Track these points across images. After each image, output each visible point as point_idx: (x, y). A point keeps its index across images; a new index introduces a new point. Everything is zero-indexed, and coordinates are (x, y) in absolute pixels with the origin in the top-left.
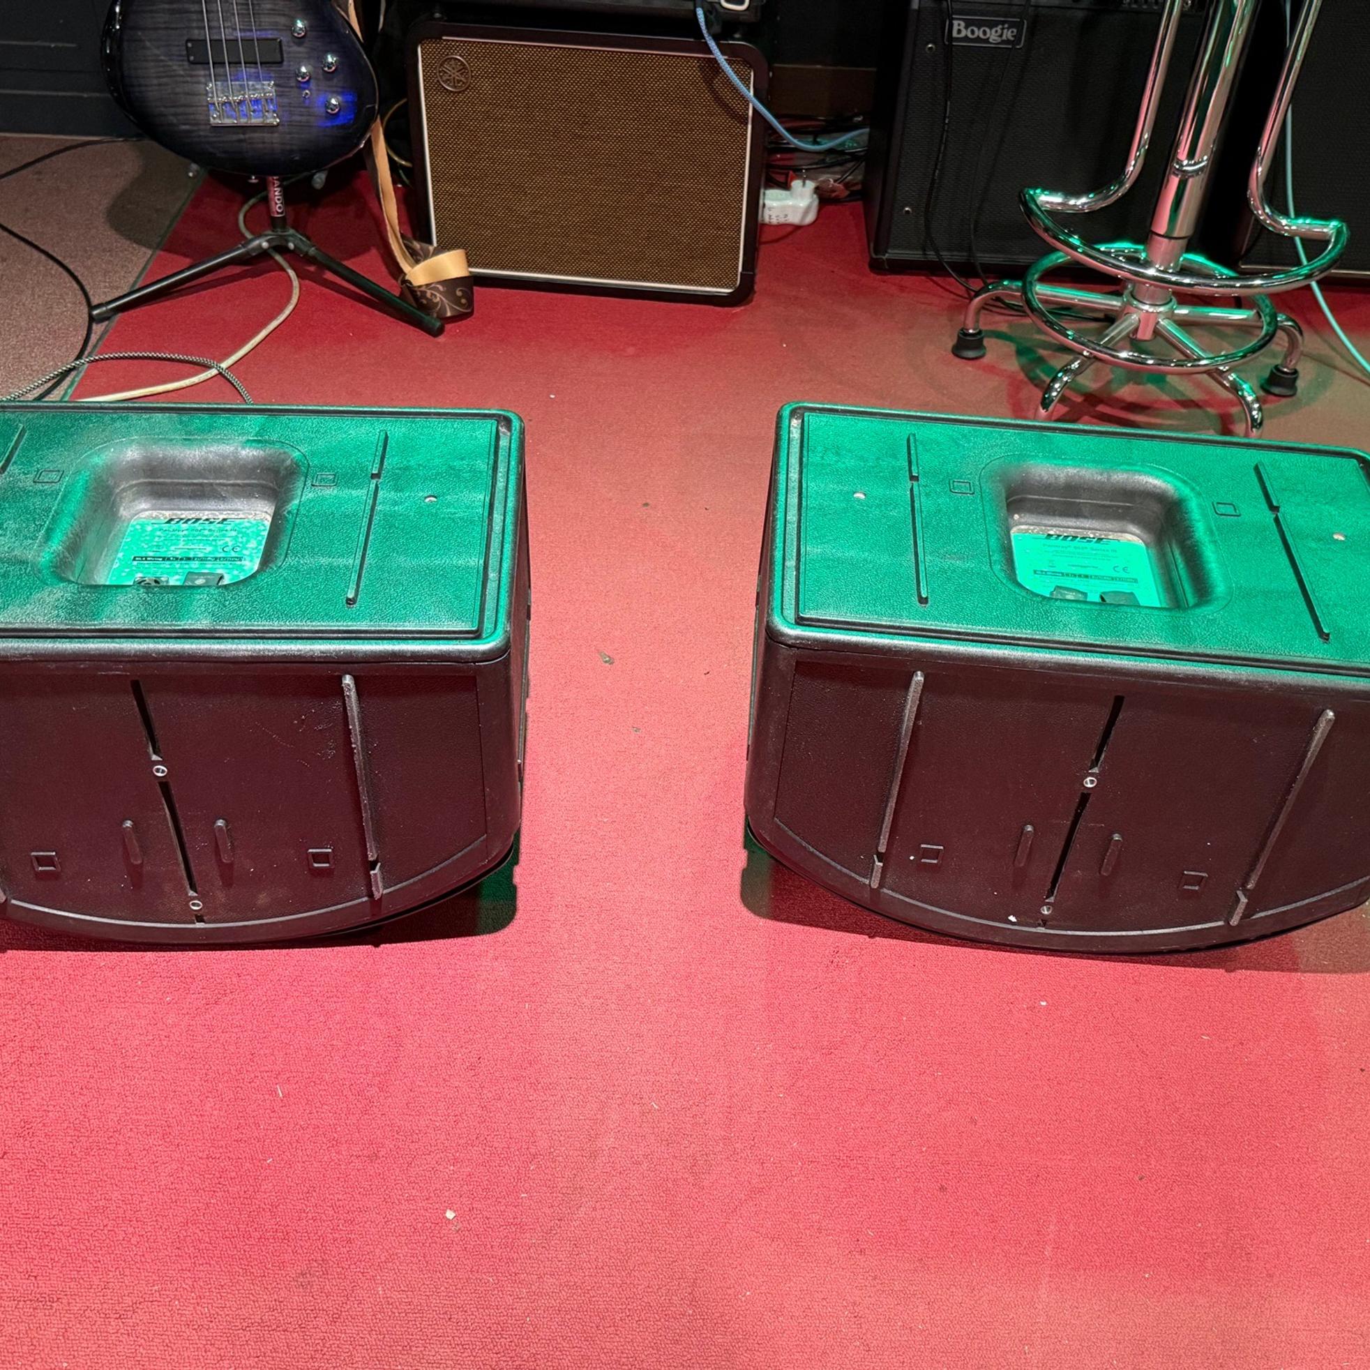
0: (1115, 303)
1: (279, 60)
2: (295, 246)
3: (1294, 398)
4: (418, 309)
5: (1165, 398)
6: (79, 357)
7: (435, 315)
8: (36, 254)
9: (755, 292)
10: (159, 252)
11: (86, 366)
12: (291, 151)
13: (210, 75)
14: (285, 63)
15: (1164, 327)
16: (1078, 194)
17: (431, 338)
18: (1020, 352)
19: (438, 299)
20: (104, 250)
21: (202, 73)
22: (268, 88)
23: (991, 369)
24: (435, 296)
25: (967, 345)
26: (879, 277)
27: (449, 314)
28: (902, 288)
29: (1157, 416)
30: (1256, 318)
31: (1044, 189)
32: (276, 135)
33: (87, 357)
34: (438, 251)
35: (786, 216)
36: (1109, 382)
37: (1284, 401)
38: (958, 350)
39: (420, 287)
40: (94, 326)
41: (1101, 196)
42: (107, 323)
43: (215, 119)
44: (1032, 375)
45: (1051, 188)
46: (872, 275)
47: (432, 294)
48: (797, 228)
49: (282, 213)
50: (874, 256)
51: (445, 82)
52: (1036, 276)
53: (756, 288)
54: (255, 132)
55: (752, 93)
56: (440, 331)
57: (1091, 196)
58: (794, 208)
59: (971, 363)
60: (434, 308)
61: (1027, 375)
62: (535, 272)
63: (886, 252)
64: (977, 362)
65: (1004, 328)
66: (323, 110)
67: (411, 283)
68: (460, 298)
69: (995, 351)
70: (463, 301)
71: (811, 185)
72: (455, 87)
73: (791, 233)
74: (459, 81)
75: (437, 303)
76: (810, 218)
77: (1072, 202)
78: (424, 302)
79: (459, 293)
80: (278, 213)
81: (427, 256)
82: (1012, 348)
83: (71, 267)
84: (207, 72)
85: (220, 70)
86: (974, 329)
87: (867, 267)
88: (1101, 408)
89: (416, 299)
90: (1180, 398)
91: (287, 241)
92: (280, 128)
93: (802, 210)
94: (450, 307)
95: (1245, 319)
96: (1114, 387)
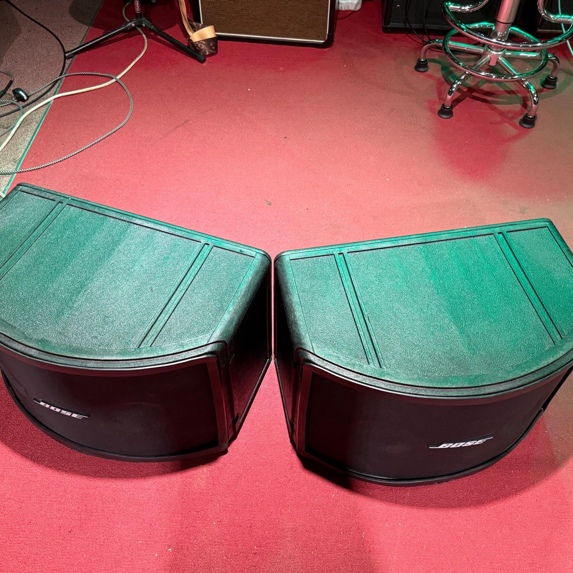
0: (481, 50)
2: (145, 25)
3: (555, 89)
4: (195, 52)
5: (501, 89)
6: (61, 75)
7: (202, 54)
8: (42, 28)
9: (334, 42)
10: (91, 27)
11: (64, 78)
15: (501, 61)
16: (465, 5)
17: (200, 64)
18: (443, 69)
19: (203, 47)
20: (69, 27)
23: (430, 76)
24: (202, 46)
25: (421, 66)
26: (386, 34)
27: (207, 54)
28: (396, 39)
29: (497, 97)
30: (540, 56)
31: (452, 2)
33: (64, 75)
34: (203, 27)
35: (348, 7)
36: (479, 82)
37: (551, 91)
38: (416, 68)
39: (196, 42)
40: (67, 61)
41: (475, 6)
42: (71, 59)
44: (447, 79)
46: (383, 34)
48: (353, 12)
49: (140, 11)
50: (384, 26)
52: (449, 38)
53: (335, 39)
56: (204, 61)
57: (471, 5)
58: (352, 3)
59: (422, 73)
60: (202, 51)
61: (445, 79)
62: (243, 34)
63: (389, 24)
64: (425, 73)
65: (437, 58)
67: (192, 41)
68: (212, 46)
69: (431, 68)
70: (213, 48)
73: (350, 15)
75: (203, 49)
76: (359, 8)
77: (463, 8)
78: (198, 48)
80: (138, 11)
81: (199, 29)
82: (439, 66)
83: (56, 34)
86: (424, 59)
87: (382, 30)
88: (475, 94)
89: (194, 47)
90: (507, 89)
91: (142, 23)
93: (355, 5)
94: (208, 50)
95: (535, 57)
96: (480, 84)
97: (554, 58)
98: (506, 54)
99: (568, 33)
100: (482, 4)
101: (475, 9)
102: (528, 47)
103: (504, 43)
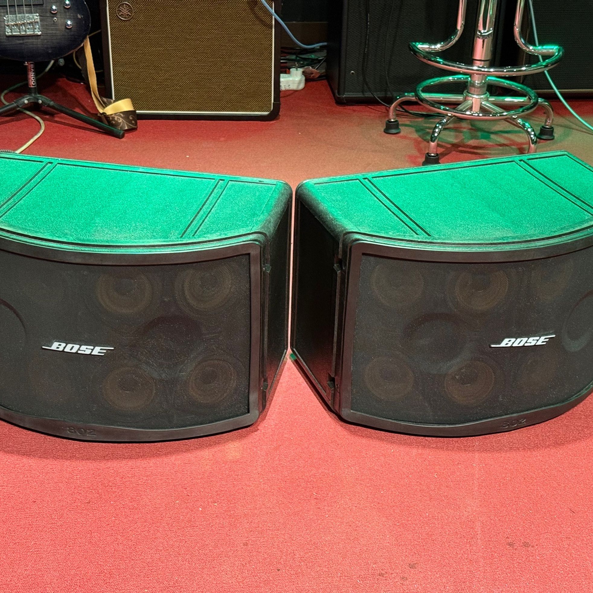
0: (460, 97)
1: (42, 3)
2: (42, 101)
3: (553, 141)
4: (109, 125)
5: (491, 143)
7: (119, 129)
9: (280, 116)
12: (47, 48)
13: (7, 12)
14: (44, 5)
15: (485, 105)
16: (435, 43)
17: (118, 139)
18: (417, 131)
19: (121, 121)
21: (2, 11)
22: (36, 17)
23: (405, 137)
24: (120, 120)
25: (391, 128)
26: (342, 107)
27: (126, 128)
28: (354, 111)
29: (487, 150)
30: (529, 100)
31: (419, 42)
32: (39, 40)
34: (115, 101)
35: (289, 85)
36: (464, 139)
37: (549, 142)
38: (387, 131)
39: (111, 115)
41: (447, 42)
43: (8, 32)
44: (425, 138)
45: (424, 42)
46: (338, 107)
47: (118, 118)
48: (295, 91)
50: (338, 96)
51: (120, 16)
52: (421, 89)
53: (280, 114)
54: (29, 39)
56: (123, 136)
57: (442, 43)
58: (293, 82)
59: (394, 135)
60: (119, 125)
61: (422, 139)
62: (166, 110)
63: (344, 94)
64: (397, 135)
65: (408, 123)
66: (64, 27)
67: (106, 114)
68: (131, 120)
69: (404, 131)
70: (133, 122)
71: (300, 70)
72: (125, 18)
73: (292, 93)
74: (128, 15)
75: (120, 123)
76: (302, 86)
77: (433, 47)
78: (114, 122)
79: (131, 118)
80: (33, 85)
81: (110, 103)
82: (413, 129)
84: (5, 11)
85: (12, 9)
86: (394, 119)
87: (335, 105)
88: (460, 149)
89: (109, 121)
90: (498, 143)
91: (38, 99)
92: (42, 37)
93: (297, 82)
94: (127, 124)
95: (523, 102)
96: (465, 141)
97: (546, 103)
98: (489, 99)
99: (555, 59)
100: (455, 39)
101: (448, 47)
102: (513, 71)
103: (486, 70)
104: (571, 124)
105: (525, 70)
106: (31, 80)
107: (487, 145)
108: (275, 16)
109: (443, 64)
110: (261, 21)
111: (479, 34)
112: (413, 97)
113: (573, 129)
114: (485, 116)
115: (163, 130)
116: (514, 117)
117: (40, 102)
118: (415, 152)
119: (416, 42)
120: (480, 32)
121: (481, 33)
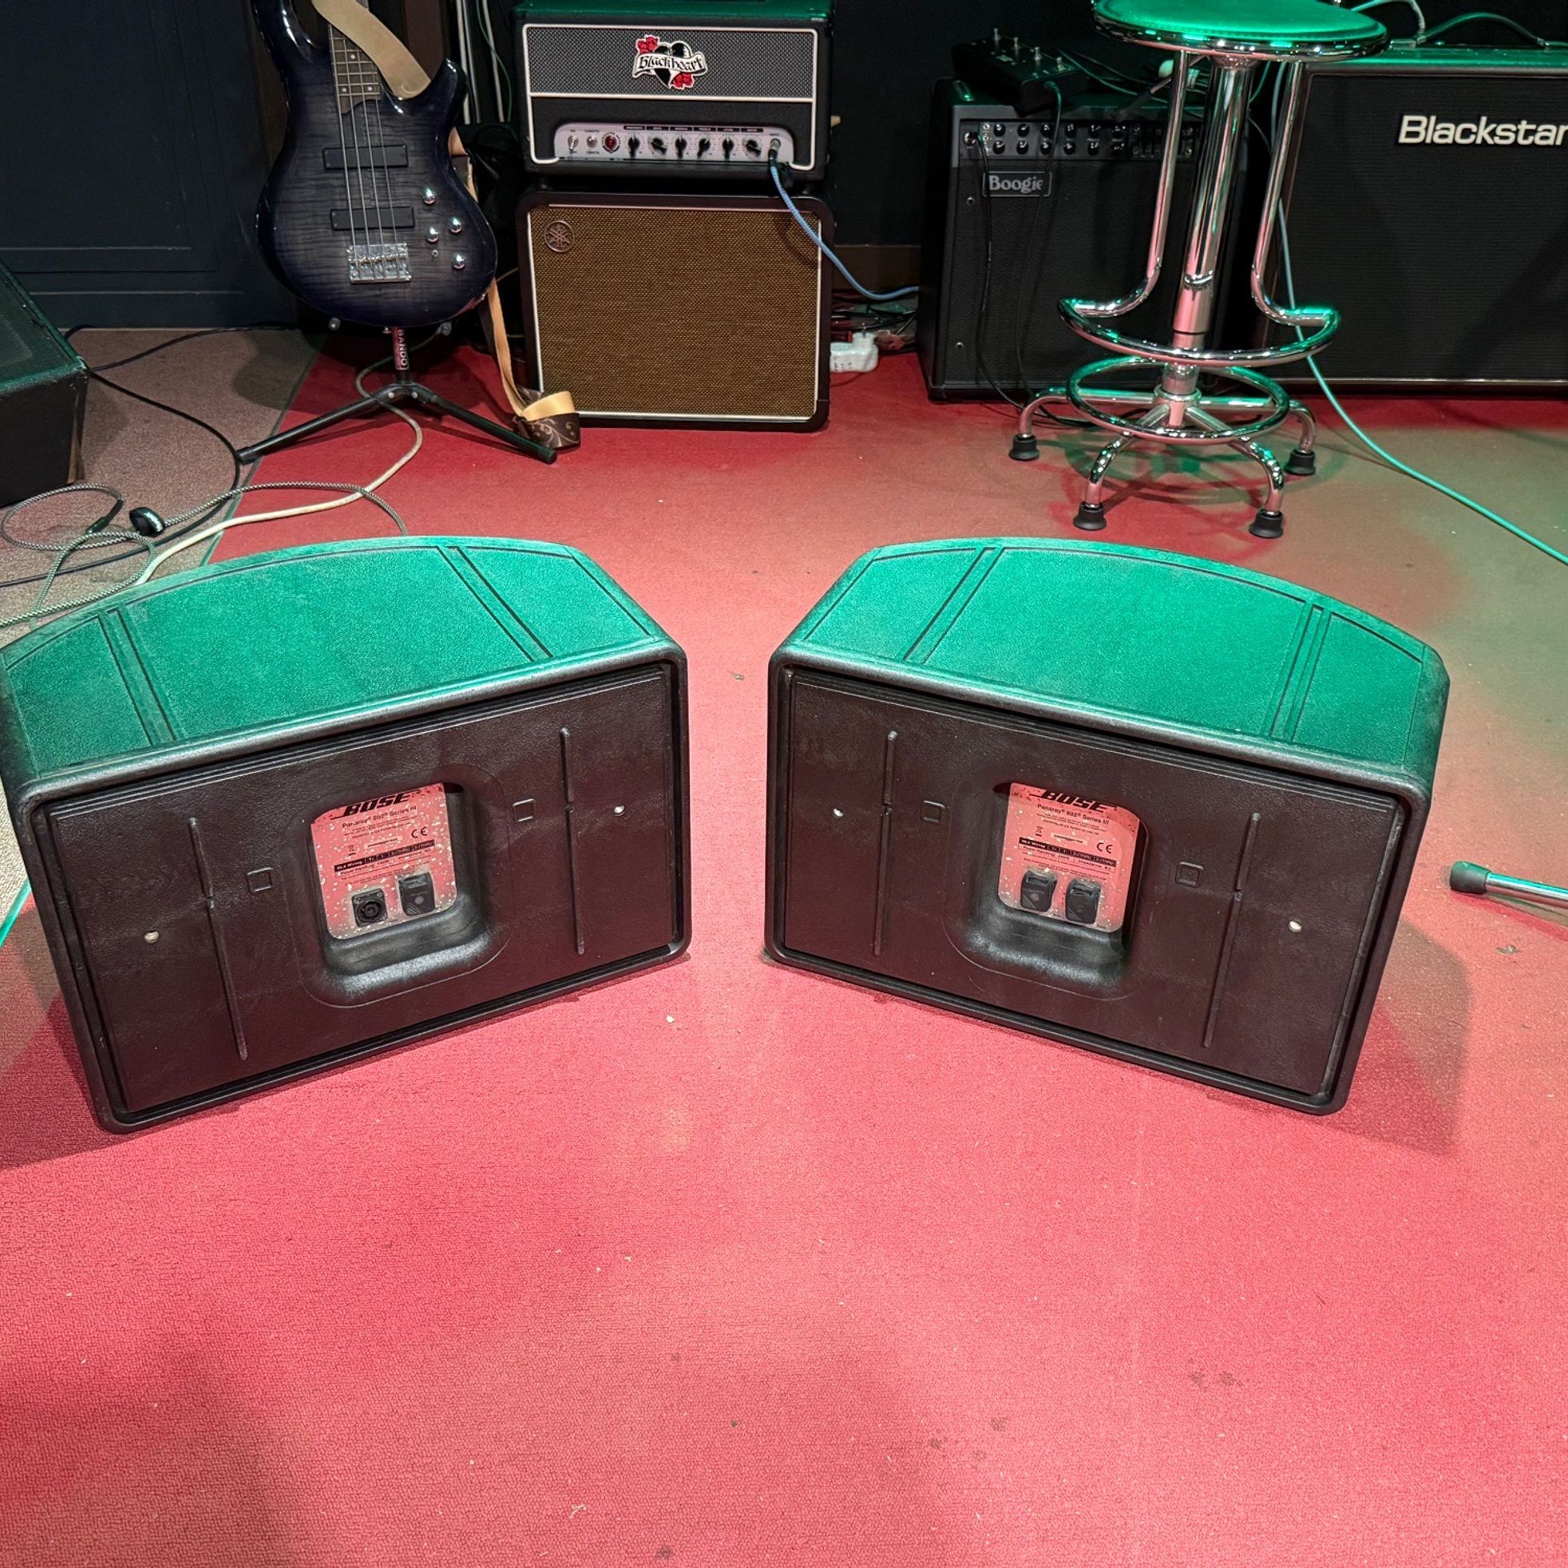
0: (1147, 398)
1: (411, 224)
2: (419, 395)
3: (1313, 476)
4: (532, 440)
5: (1199, 481)
6: (234, 487)
7: (548, 446)
8: (175, 417)
9: (829, 422)
10: (289, 412)
11: (242, 494)
12: (421, 304)
13: (352, 240)
14: (416, 228)
15: (1191, 413)
16: (1106, 301)
17: (546, 465)
18: (1069, 455)
19: (551, 432)
20: (237, 412)
21: (343, 238)
22: (402, 249)
23: (1046, 467)
24: (549, 429)
25: (1022, 449)
26: (938, 406)
27: (560, 445)
28: (960, 413)
29: (1193, 494)
30: (1272, 404)
31: (1078, 298)
32: (408, 290)
33: (242, 487)
34: (544, 395)
35: (850, 364)
36: (1151, 471)
37: (1304, 479)
38: (1014, 454)
39: (534, 421)
40: (241, 467)
41: (1127, 300)
42: (251, 465)
43: (354, 276)
44: (1081, 469)
45: (1085, 298)
46: (932, 405)
47: (545, 428)
48: (860, 374)
49: (406, 366)
50: (934, 387)
51: (551, 244)
52: (1078, 381)
53: (830, 418)
54: (389, 288)
55: (820, 238)
56: (553, 460)
57: (1119, 301)
58: (858, 356)
59: (1027, 463)
60: (548, 439)
61: (1077, 470)
62: (632, 411)
63: (943, 383)
64: (1032, 463)
65: (1053, 438)
66: (449, 267)
67: (523, 421)
68: (569, 431)
69: (1045, 453)
70: (572, 434)
71: (870, 336)
72: (560, 248)
73: (856, 378)
74: (564, 243)
75: (550, 436)
76: (872, 365)
77: (1102, 308)
78: (538, 435)
79: (568, 427)
80: (403, 366)
81: (535, 399)
82: (1062, 451)
83: (209, 424)
84: (348, 238)
85: (361, 236)
86: (1028, 434)
87: (928, 401)
88: (1144, 491)
89: (530, 432)
90: (1212, 480)
91: (411, 391)
92: (412, 284)
93: (863, 359)
94: (561, 438)
95: (1262, 407)
96: (1154, 475)
97: (1304, 410)
98: (1201, 402)
99: (1323, 336)
100: (1142, 295)
101: (1130, 306)
102: (1246, 359)
103: (1197, 356)
104: (1346, 443)
105: (1268, 357)
106: (398, 359)
107: (1192, 484)
108: (822, 247)
109: (1120, 343)
110: (798, 255)
111: (1188, 281)
112: (1062, 395)
113: (1349, 453)
114: (1191, 437)
115: (625, 448)
116: (1244, 438)
117: (415, 395)
118: (1061, 497)
119: (1070, 298)
120: (1189, 277)
121: (1192, 280)
